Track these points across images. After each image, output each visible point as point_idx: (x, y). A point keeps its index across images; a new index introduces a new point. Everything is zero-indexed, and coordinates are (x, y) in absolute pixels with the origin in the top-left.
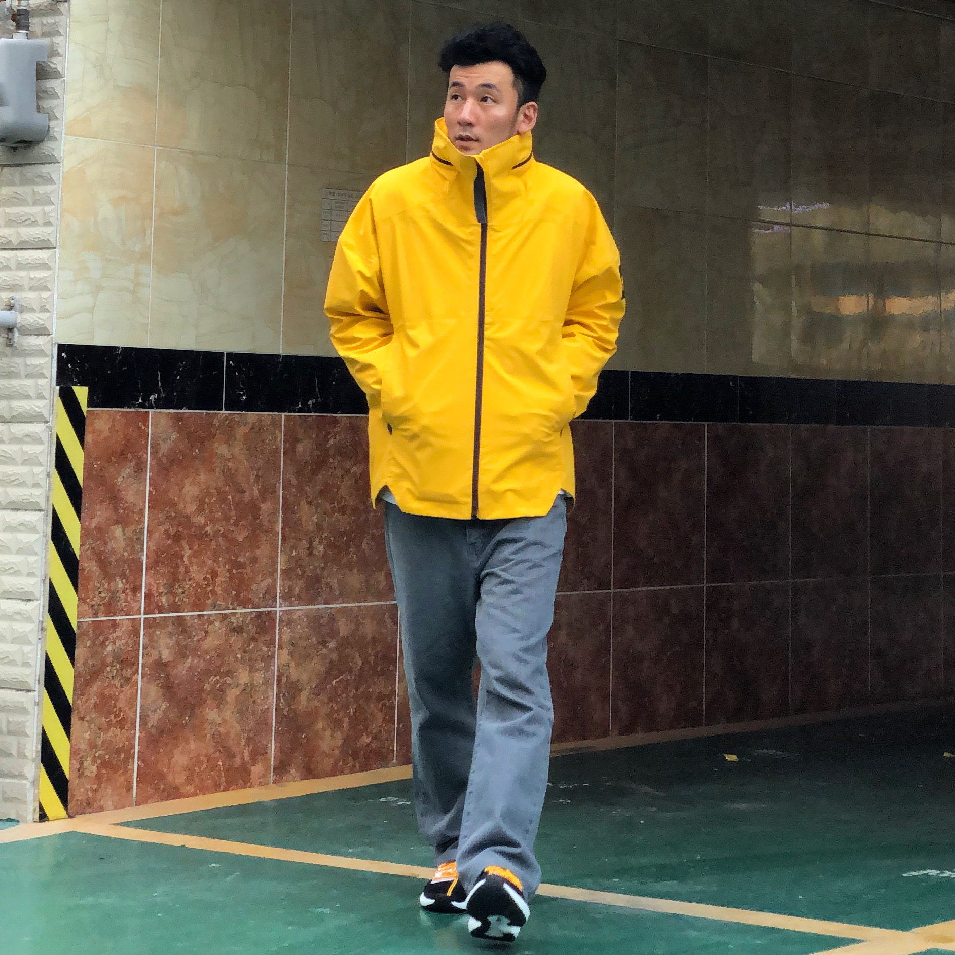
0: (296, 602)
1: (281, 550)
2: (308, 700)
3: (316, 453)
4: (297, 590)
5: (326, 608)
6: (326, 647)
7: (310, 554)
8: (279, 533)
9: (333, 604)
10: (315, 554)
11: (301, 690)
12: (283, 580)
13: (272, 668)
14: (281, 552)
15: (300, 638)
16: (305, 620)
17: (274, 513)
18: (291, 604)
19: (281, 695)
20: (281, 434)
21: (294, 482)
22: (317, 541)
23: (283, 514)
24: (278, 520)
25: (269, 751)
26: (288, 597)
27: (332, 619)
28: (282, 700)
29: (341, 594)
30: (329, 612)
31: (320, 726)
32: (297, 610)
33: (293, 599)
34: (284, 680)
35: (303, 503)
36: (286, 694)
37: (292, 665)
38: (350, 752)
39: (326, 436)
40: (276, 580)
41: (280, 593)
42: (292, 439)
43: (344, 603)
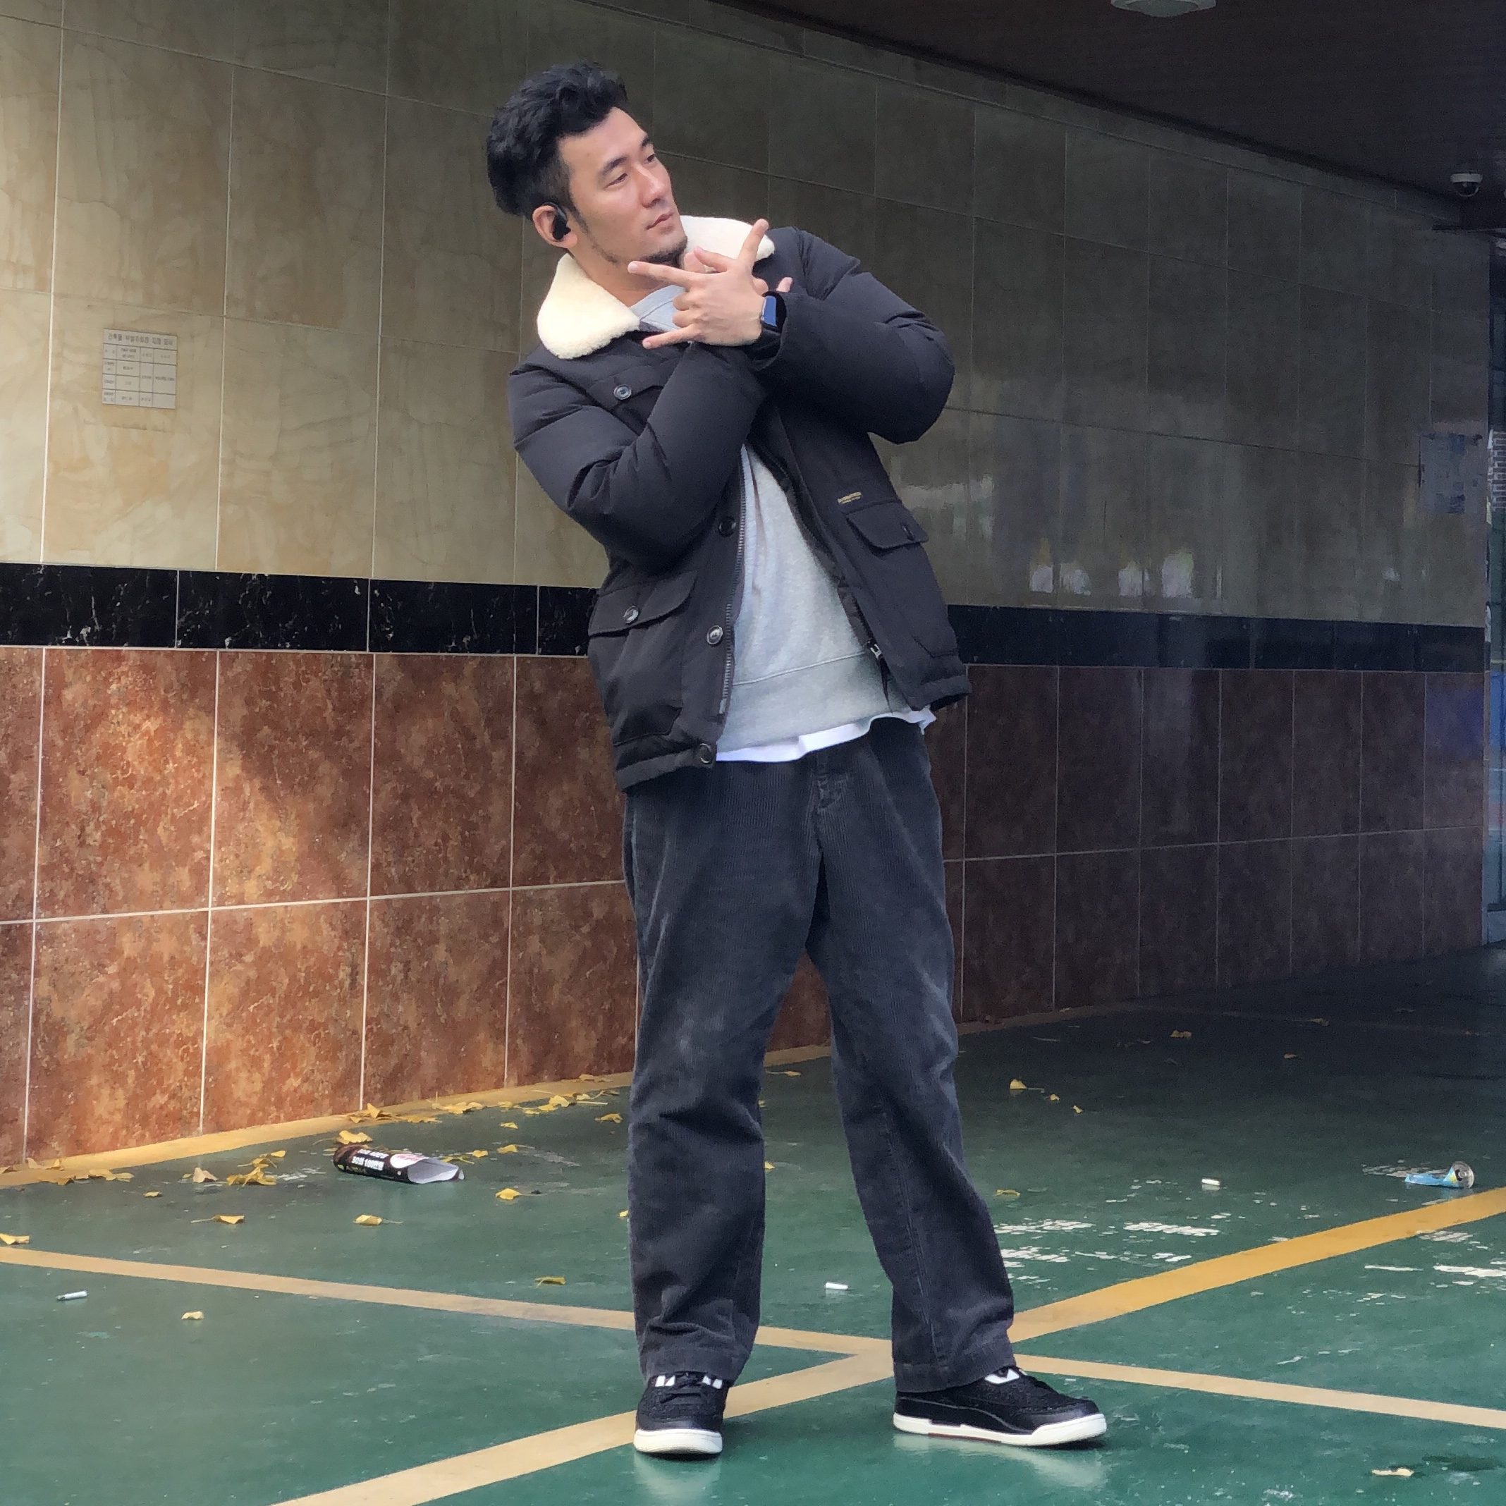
0: (61, 911)
1: (40, 839)
2: (78, 1044)
3: (91, 702)
4: (62, 894)
5: (104, 919)
6: (105, 973)
7: (82, 844)
8: (36, 816)
9: (113, 913)
10: (89, 845)
11: (68, 1033)
12: (42, 881)
13: (26, 1003)
14: (39, 843)
15: (67, 960)
16: (73, 936)
17: (30, 787)
18: (54, 914)
19: (39, 1040)
20: (41, 677)
21: (60, 743)
22: (92, 825)
23: (42, 788)
24: (34, 799)
25: (21, 1117)
26: (48, 904)
27: (113, 933)
28: (40, 1047)
29: (126, 900)
30: (108, 923)
31: (94, 1081)
32: (62, 922)
33: (56, 907)
34: (43, 1019)
35: (73, 773)
36: (46, 1039)
37: (55, 997)
38: (137, 1116)
39: (106, 679)
40: (32, 880)
41: (38, 899)
42: (57, 684)
43: (129, 911)
